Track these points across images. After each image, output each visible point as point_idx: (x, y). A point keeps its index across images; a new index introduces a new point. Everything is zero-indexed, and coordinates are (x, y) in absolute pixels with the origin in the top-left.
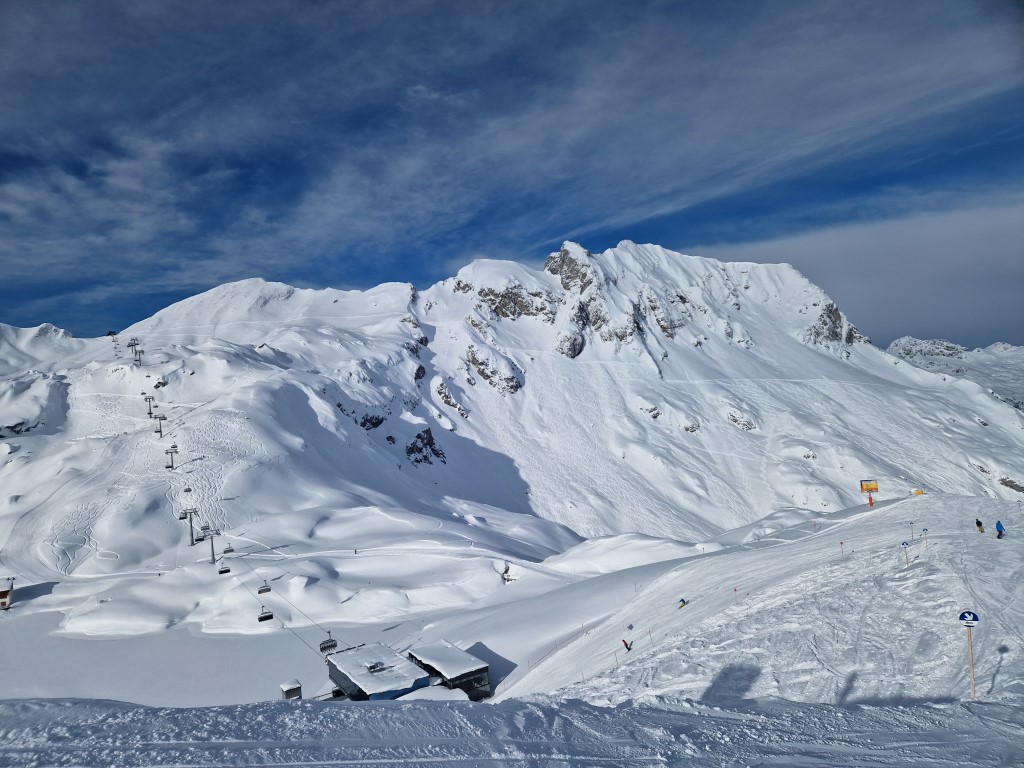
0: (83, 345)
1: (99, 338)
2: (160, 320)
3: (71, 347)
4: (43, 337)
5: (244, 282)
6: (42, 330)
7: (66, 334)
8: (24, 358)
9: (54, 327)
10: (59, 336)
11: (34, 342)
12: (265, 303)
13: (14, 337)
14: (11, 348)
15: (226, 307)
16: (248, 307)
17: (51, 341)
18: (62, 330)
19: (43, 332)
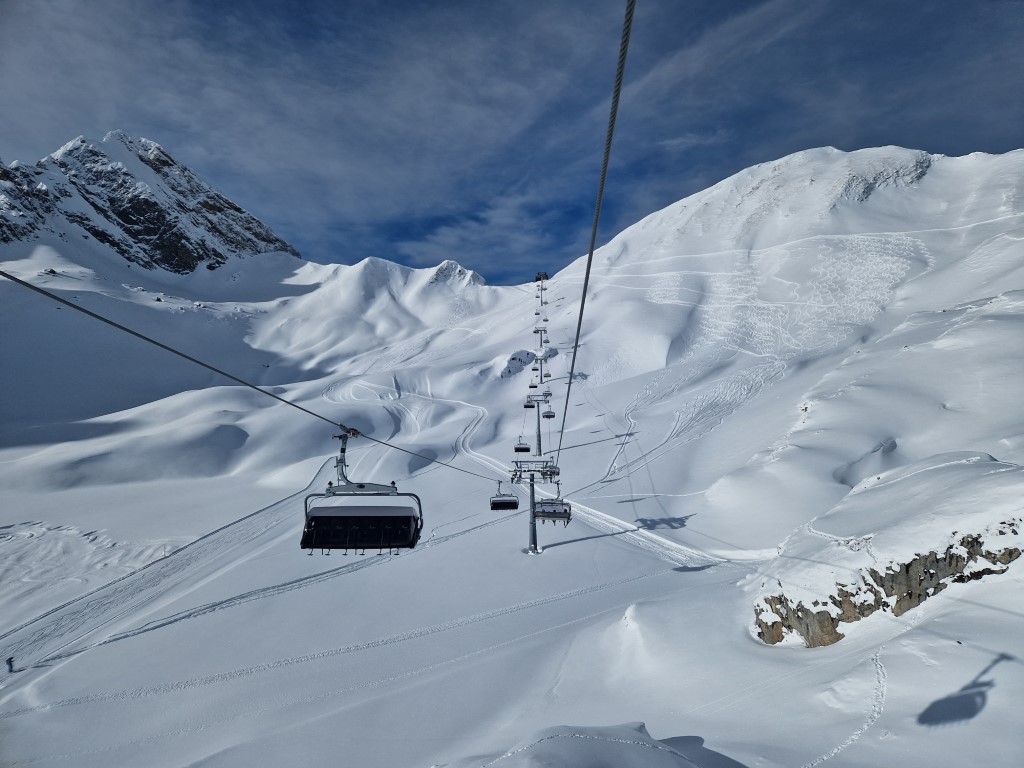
0: (496, 298)
1: (522, 287)
2: (625, 248)
3: (478, 302)
4: (441, 284)
5: (798, 157)
6: (441, 271)
7: (474, 278)
8: (403, 319)
9: (459, 268)
10: (464, 284)
11: (426, 293)
12: (869, 189)
13: (400, 282)
14: (391, 303)
15: (769, 208)
16: (827, 203)
17: (451, 291)
18: (470, 273)
19: (442, 277)
